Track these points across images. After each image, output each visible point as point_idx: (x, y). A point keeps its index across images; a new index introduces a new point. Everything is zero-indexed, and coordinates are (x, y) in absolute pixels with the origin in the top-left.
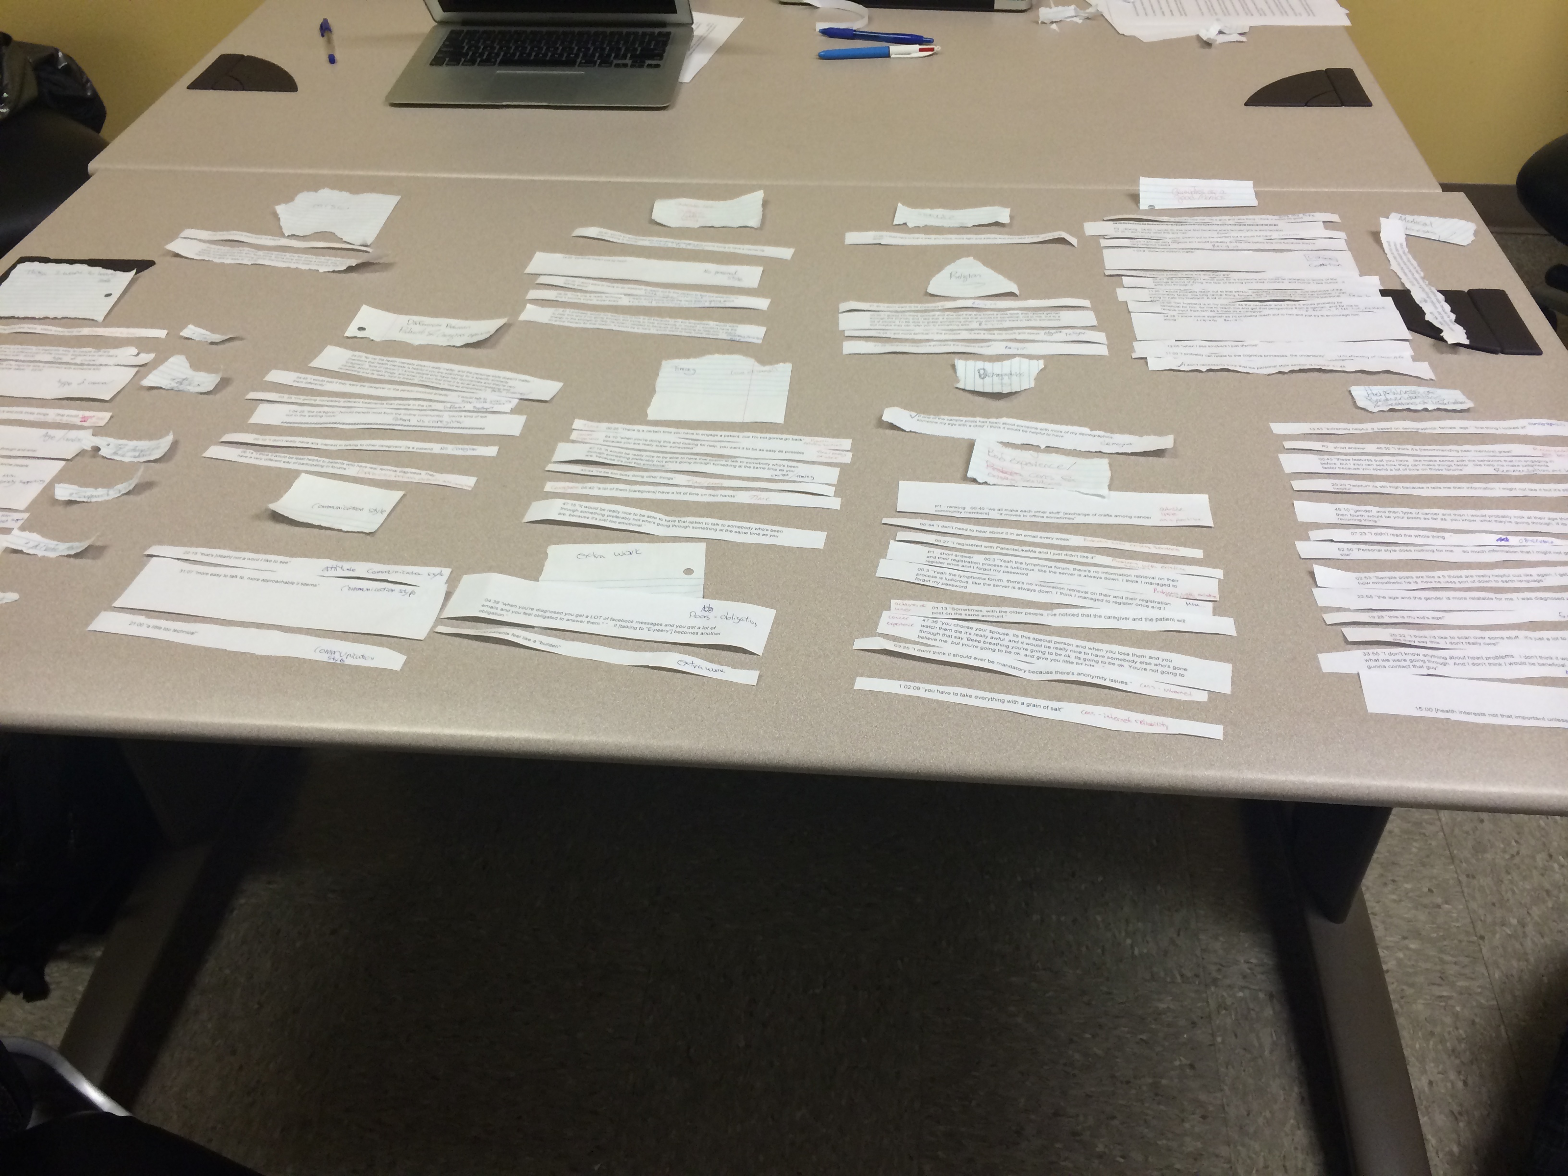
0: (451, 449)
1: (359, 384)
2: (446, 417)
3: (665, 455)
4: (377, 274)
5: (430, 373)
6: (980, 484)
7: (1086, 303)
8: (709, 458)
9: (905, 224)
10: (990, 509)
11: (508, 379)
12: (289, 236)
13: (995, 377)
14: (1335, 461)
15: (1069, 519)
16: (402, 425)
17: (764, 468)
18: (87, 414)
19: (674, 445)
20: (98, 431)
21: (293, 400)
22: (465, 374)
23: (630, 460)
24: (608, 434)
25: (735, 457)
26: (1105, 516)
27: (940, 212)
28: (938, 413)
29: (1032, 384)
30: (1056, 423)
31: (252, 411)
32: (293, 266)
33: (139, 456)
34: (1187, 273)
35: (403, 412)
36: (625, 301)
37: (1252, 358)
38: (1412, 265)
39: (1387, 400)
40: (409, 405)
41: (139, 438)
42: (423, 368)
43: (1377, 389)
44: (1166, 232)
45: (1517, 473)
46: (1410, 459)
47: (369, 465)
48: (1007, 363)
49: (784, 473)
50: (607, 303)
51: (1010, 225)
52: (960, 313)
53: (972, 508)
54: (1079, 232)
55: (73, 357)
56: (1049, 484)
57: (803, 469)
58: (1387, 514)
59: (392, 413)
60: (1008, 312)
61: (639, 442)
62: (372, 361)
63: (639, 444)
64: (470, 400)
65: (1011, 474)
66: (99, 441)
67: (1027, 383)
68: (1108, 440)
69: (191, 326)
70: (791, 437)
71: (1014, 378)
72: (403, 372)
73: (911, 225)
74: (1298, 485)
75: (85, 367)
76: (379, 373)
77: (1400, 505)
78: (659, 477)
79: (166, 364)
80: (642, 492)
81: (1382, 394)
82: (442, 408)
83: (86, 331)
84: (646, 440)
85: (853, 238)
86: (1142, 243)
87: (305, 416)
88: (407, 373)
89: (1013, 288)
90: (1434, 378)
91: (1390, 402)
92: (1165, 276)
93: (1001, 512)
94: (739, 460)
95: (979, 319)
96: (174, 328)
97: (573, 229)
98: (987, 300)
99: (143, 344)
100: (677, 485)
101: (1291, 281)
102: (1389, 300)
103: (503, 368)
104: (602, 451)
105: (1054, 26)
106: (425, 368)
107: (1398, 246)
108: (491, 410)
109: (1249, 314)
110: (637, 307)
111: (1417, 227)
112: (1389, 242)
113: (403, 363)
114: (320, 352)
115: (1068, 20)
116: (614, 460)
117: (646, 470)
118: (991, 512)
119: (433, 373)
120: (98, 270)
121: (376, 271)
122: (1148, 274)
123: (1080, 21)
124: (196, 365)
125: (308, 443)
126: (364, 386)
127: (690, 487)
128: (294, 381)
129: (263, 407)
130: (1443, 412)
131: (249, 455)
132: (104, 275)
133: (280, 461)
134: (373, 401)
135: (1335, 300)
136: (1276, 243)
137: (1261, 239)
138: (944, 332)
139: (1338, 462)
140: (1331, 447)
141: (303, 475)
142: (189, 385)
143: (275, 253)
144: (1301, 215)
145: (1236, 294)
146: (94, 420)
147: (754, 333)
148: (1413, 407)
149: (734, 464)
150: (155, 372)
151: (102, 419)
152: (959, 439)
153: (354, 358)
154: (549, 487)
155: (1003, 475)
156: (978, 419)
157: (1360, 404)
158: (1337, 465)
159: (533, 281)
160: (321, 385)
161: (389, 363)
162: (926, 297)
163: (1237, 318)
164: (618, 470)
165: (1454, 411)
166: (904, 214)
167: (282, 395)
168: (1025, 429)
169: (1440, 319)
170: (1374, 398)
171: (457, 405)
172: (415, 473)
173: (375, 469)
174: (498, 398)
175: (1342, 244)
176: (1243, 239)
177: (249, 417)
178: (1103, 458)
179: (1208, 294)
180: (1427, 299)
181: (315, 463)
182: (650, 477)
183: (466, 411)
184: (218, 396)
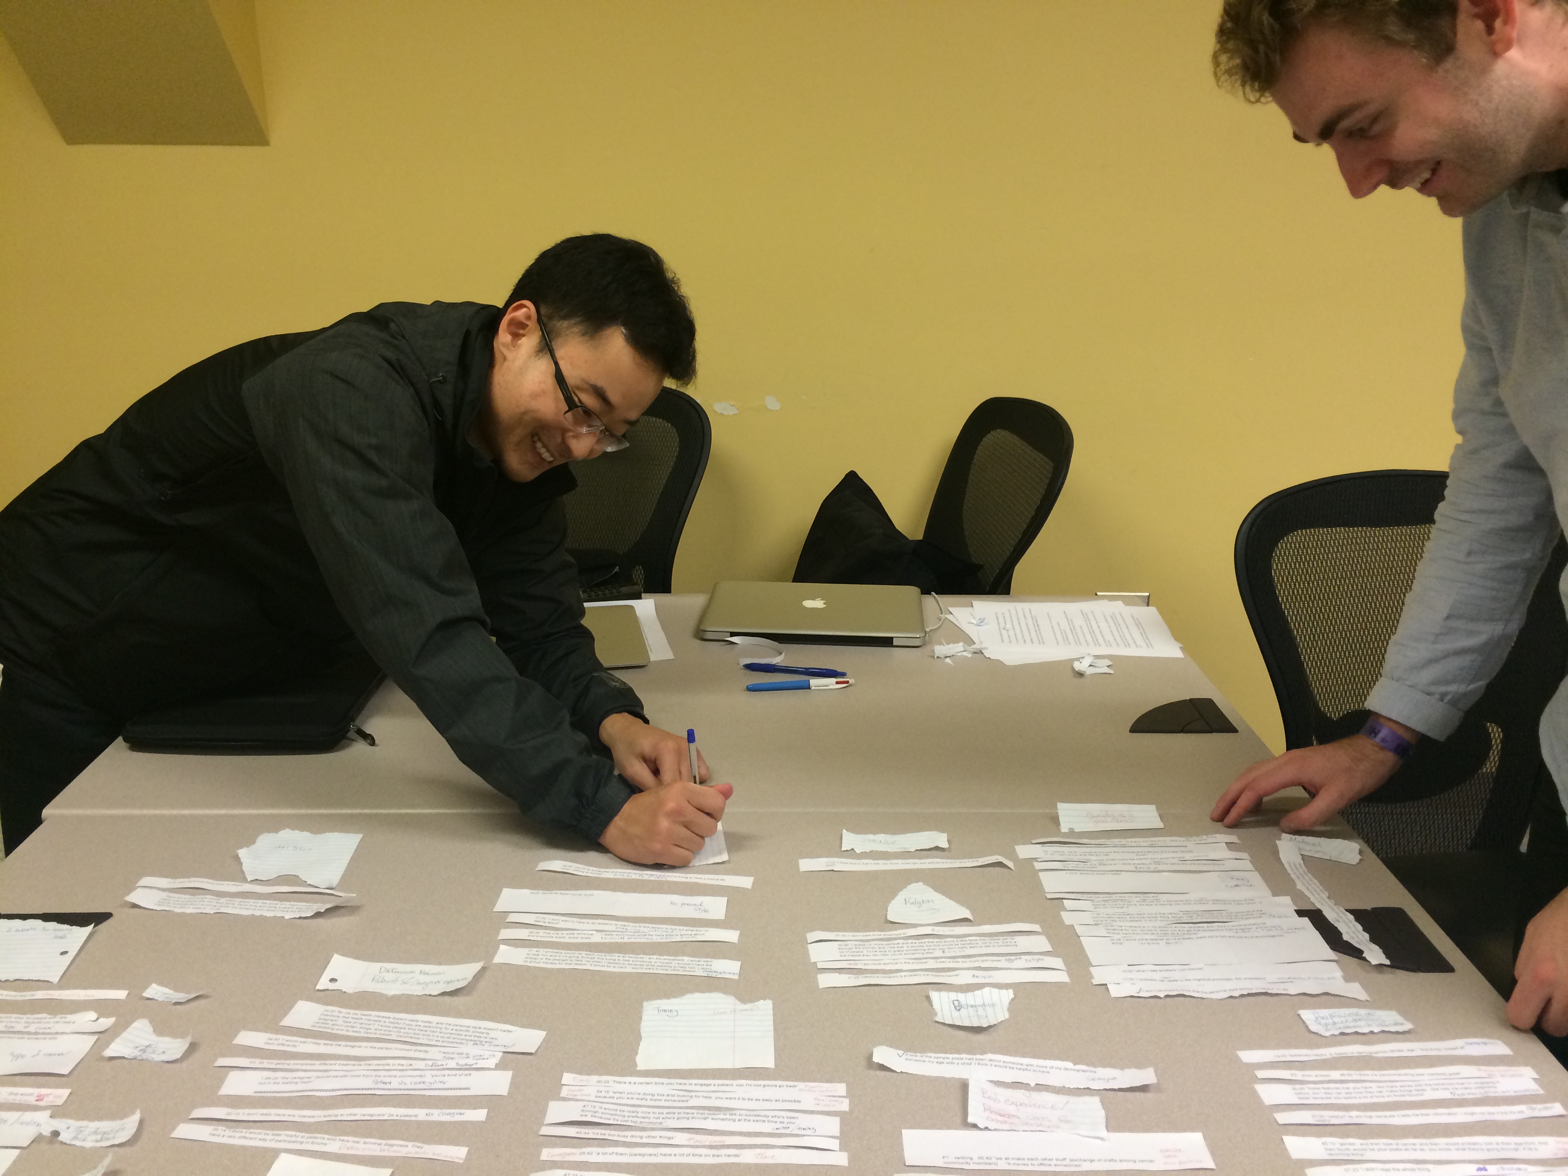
0: (438, 1115)
1: (335, 1043)
2: (428, 1077)
3: (661, 1110)
4: (345, 919)
5: (408, 1027)
6: (981, 1129)
7: (1036, 927)
8: (706, 1112)
9: (853, 849)
10: (997, 1159)
11: (489, 1029)
12: (251, 881)
13: (970, 1009)
14: (1307, 1090)
15: (1076, 1166)
16: (383, 1089)
17: (764, 1121)
18: (44, 1091)
19: (668, 1098)
20: (57, 1112)
21: (265, 1065)
22: (444, 1026)
23: (626, 1118)
24: (600, 1089)
25: (732, 1109)
26: (1110, 1161)
27: (881, 837)
28: (923, 1050)
29: (1007, 1016)
30: (1039, 1057)
31: (221, 1080)
32: (258, 913)
33: (101, 1140)
34: (1120, 895)
35: (383, 1073)
36: (597, 938)
37: (1202, 982)
38: (1314, 884)
39: (1334, 1023)
40: (388, 1065)
41: (100, 1118)
42: (400, 1021)
43: (1324, 1012)
44: (1091, 854)
45: (1471, 1096)
46: (1374, 1085)
47: (351, 1139)
48: (978, 993)
49: (785, 1125)
50: (579, 941)
51: (949, 849)
52: (923, 941)
53: (980, 1158)
54: (1013, 856)
55: (27, 1025)
56: (1048, 1127)
57: (803, 1120)
58: (1371, 1147)
59: (371, 1076)
60: (967, 939)
61: (632, 1096)
62: (347, 1016)
63: (632, 1098)
64: (453, 1056)
65: (1009, 1116)
66: (59, 1124)
67: (1000, 1015)
68: (1093, 1075)
69: (154, 986)
70: (785, 1083)
71: (988, 1008)
72: (380, 1028)
73: (858, 851)
74: (1283, 1118)
75: (40, 1036)
76: (354, 1029)
77: (1379, 1136)
78: (658, 1137)
79: (129, 1030)
80: (644, 1155)
81: (1329, 1017)
82: (423, 1067)
83: (40, 995)
84: (639, 1094)
85: (807, 865)
86: (1072, 865)
87: (279, 1083)
88: (384, 1028)
89: (967, 914)
90: (1369, 999)
91: (1338, 1026)
92: (1102, 899)
93: (1008, 1161)
94: (737, 1112)
95: (941, 947)
96: (136, 987)
97: (537, 865)
98: (944, 926)
99: (102, 1007)
100: (677, 1146)
101: (1216, 901)
102: (1306, 921)
103: (483, 1018)
104: (596, 1109)
105: (948, 660)
106: (402, 1022)
107: (1298, 866)
108: (474, 1066)
109: (1187, 936)
110: (611, 943)
111: (1308, 847)
112: (1289, 863)
113: (379, 1017)
114: (291, 1007)
115: (959, 654)
116: (609, 1119)
117: (644, 1129)
118: (999, 1162)
119: (411, 1027)
120: (53, 925)
121: (343, 915)
122: (1085, 896)
123: (970, 656)
124: (159, 1031)
125: (284, 1115)
126: (340, 1045)
127: (692, 1146)
128: (266, 1043)
129: (233, 1075)
130: (1387, 1035)
131: (222, 1133)
132: (59, 930)
133: (255, 1139)
134: (350, 1062)
135: (1259, 921)
136: (1190, 864)
137: (1176, 861)
138: (911, 961)
139: (1310, 1091)
140: (1299, 1075)
141: (283, 1157)
142: (153, 1052)
143: (238, 900)
144: (1205, 837)
145: (1170, 916)
146: (51, 1098)
147: (729, 968)
148: (1360, 1031)
149: (733, 1117)
150: (118, 1040)
151: (59, 1097)
152: (950, 1079)
153: (326, 1013)
154: (546, 1154)
155: (1000, 1118)
156: (964, 1056)
157: (1313, 1028)
158: (1311, 1094)
159: (502, 920)
160: (293, 1046)
161: (364, 1017)
162: (887, 924)
163: (1177, 941)
164: (615, 1130)
165: (1397, 1033)
166: (850, 840)
167: (253, 1060)
168: (1012, 1066)
169: (1356, 939)
170: (1323, 1022)
171: (439, 1063)
172: (401, 1146)
173: (358, 1142)
174: (482, 1053)
175: (1247, 865)
176: (1159, 860)
177: (219, 1088)
178: (1092, 1095)
179: (1145, 916)
180: (1339, 919)
181: (293, 1139)
182: (649, 1137)
183: (448, 1069)
184: (184, 1065)
